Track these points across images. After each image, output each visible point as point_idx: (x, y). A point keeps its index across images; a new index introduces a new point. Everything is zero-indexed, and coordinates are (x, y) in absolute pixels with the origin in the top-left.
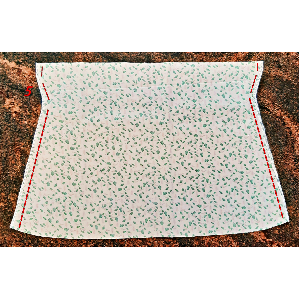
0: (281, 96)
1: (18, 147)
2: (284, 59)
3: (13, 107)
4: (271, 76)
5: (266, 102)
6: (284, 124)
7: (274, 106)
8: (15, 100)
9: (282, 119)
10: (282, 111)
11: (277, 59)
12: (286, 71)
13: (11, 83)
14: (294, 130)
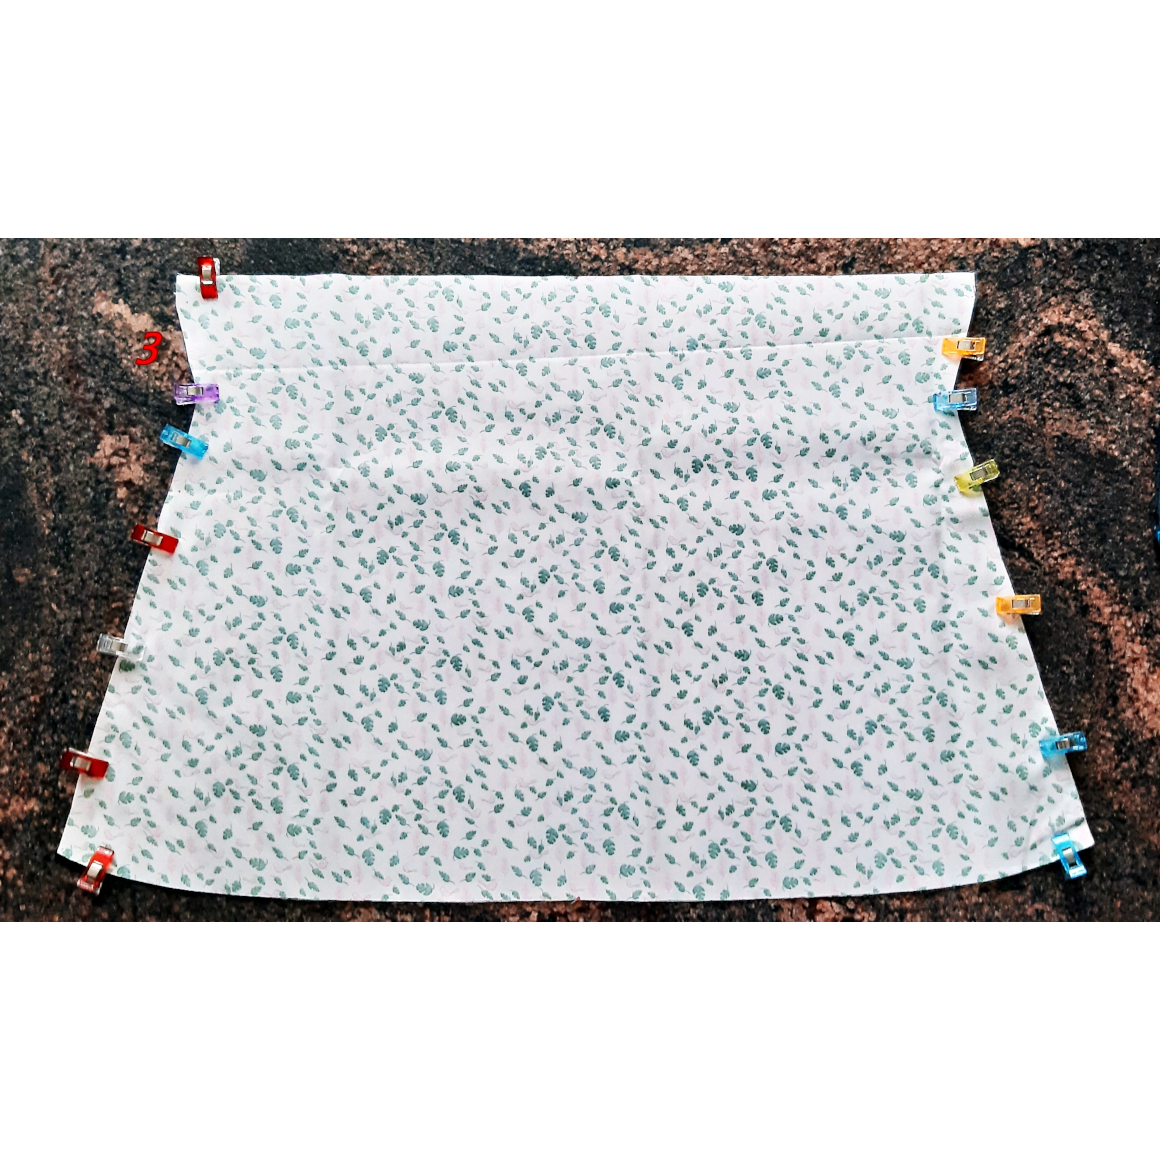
0: (1078, 508)
1: (120, 604)
2: (1096, 379)
3: (121, 465)
4: (1044, 435)
5: (1022, 524)
6: (1084, 610)
7: (1050, 542)
8: (132, 440)
9: (1076, 591)
10: (1078, 563)
11: (1069, 376)
12: (1099, 422)
13: (128, 382)
14: (1121, 636)
